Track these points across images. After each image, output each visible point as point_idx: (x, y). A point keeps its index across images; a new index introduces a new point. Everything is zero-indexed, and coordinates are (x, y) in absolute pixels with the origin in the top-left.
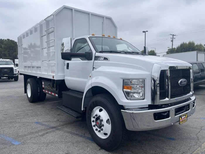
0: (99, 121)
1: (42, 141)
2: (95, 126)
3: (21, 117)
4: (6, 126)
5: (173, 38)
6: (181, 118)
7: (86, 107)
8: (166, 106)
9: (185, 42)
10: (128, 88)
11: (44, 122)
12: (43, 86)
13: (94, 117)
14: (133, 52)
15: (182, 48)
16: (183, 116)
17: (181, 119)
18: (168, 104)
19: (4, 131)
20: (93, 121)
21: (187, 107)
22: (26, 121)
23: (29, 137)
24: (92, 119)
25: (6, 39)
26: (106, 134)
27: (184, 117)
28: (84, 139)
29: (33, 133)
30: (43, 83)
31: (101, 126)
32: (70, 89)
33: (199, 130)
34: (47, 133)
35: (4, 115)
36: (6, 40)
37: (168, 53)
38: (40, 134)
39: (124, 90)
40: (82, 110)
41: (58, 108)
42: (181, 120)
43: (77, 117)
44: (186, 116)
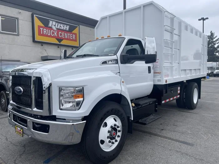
17: (16, 127)
42: (17, 130)
44: (21, 129)
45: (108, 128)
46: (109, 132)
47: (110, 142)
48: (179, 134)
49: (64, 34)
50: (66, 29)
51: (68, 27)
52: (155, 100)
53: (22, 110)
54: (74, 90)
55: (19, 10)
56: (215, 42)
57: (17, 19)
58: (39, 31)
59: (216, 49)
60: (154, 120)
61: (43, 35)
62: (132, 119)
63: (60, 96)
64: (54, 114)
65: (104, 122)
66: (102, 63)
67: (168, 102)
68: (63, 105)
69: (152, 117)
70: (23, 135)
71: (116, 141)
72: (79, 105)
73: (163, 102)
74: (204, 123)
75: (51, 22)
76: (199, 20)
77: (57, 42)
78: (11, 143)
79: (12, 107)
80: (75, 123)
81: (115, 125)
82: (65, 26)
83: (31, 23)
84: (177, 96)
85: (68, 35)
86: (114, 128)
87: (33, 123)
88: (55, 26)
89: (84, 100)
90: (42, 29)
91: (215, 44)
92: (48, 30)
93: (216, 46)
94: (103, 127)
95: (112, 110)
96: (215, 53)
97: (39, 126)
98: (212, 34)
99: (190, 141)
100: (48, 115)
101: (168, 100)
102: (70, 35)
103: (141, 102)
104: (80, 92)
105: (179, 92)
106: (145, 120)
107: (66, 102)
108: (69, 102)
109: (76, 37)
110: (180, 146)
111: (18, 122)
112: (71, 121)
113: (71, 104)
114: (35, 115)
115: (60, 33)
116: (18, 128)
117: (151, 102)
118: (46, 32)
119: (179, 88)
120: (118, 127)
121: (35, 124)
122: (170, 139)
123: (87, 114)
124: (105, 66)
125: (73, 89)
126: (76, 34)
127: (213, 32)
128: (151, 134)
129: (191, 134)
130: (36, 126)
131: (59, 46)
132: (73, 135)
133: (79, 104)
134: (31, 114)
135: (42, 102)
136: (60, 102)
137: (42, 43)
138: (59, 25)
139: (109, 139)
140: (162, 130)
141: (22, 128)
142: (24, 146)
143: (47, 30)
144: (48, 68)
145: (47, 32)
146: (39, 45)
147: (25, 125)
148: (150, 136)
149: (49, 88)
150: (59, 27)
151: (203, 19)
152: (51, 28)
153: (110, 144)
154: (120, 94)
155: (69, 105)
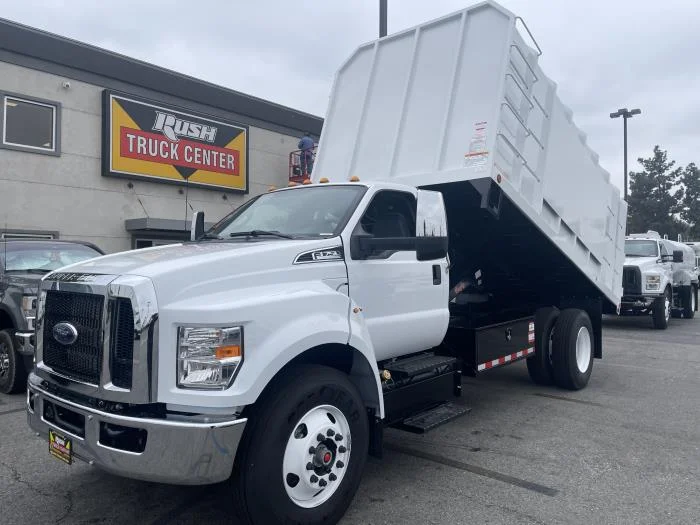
17: (52, 438)
27: (63, 443)
42: (54, 445)
44: (66, 444)
45: (310, 440)
46: (312, 451)
47: (313, 479)
48: (523, 461)
49: (200, 153)
50: (207, 136)
51: (214, 130)
52: (453, 359)
53: (72, 388)
54: (217, 334)
55: (64, 79)
56: (668, 178)
57: (58, 105)
58: (124, 142)
59: (672, 201)
60: (448, 421)
61: (135, 155)
62: (383, 416)
63: (180, 349)
64: (160, 399)
65: (300, 423)
66: (298, 260)
67: (498, 366)
68: (186, 375)
69: (443, 412)
70: (70, 460)
71: (333, 478)
72: (229, 374)
73: (481, 367)
74: (600, 431)
75: (161, 118)
76: (613, 116)
77: (178, 178)
78: (31, 487)
79: (41, 379)
80: (217, 425)
81: (330, 432)
82: (205, 128)
83: (98, 121)
84: (524, 348)
85: (212, 155)
86: (327, 442)
87: (102, 424)
88: (173, 127)
89: (243, 360)
90: (131, 137)
91: (669, 186)
92: (150, 140)
93: (672, 192)
94: (297, 437)
95: (324, 388)
96: (670, 214)
97: (117, 432)
98: (659, 156)
99: (548, 481)
100: (145, 401)
101: (495, 362)
102: (218, 156)
103: (410, 368)
104: (235, 340)
105: (531, 337)
106: (423, 421)
107: (195, 367)
108: (204, 367)
109: (237, 162)
110: (519, 495)
111: (56, 424)
112: (207, 419)
113: (208, 373)
114: (106, 402)
115: (188, 150)
116: (57, 438)
117: (443, 368)
118: (143, 145)
119: (532, 327)
120: (339, 438)
121: (106, 427)
122: (493, 475)
123: (252, 400)
124: (306, 266)
125: (214, 331)
126: (236, 154)
127: (662, 150)
128: (441, 461)
129: (555, 461)
130: (111, 432)
131: (182, 188)
132: (209, 461)
133: (231, 372)
134: (98, 400)
135: (130, 367)
136: (179, 366)
137: (131, 180)
138: (186, 125)
139: (312, 472)
140: (476, 450)
141: (68, 440)
142: (69, 496)
143: (148, 141)
144: (151, 275)
145: (147, 146)
146: (122, 186)
147: (79, 430)
148: (439, 468)
149: (151, 328)
150: (184, 132)
151: (626, 114)
152: (160, 135)
153: (316, 485)
154: (345, 343)
155: (201, 376)
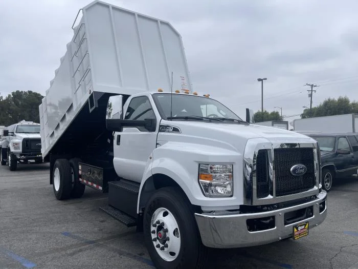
0: (161, 232)
1: (70, 264)
2: (156, 241)
3: (40, 224)
4: (15, 238)
5: (312, 90)
6: (297, 228)
7: (144, 208)
8: (269, 208)
9: (332, 98)
10: (206, 178)
11: (78, 232)
12: (80, 172)
13: (155, 226)
14: (223, 119)
15: (327, 108)
16: (301, 226)
17: (295, 230)
18: (272, 205)
19: (11, 246)
20: (154, 232)
21: (308, 212)
22: (48, 230)
23: (50, 256)
24: (153, 229)
25: (26, 91)
26: (172, 254)
27: (303, 227)
28: (139, 263)
29: (57, 250)
30: (80, 167)
31: (165, 240)
32: (122, 178)
33: (337, 253)
34: (81, 251)
35: (15, 219)
36: (25, 93)
37: (303, 116)
38: (68, 252)
39: (200, 180)
40: (138, 213)
41: (100, 209)
42: (296, 233)
43: (129, 225)
44: (305, 226)
116: (299, 227)
